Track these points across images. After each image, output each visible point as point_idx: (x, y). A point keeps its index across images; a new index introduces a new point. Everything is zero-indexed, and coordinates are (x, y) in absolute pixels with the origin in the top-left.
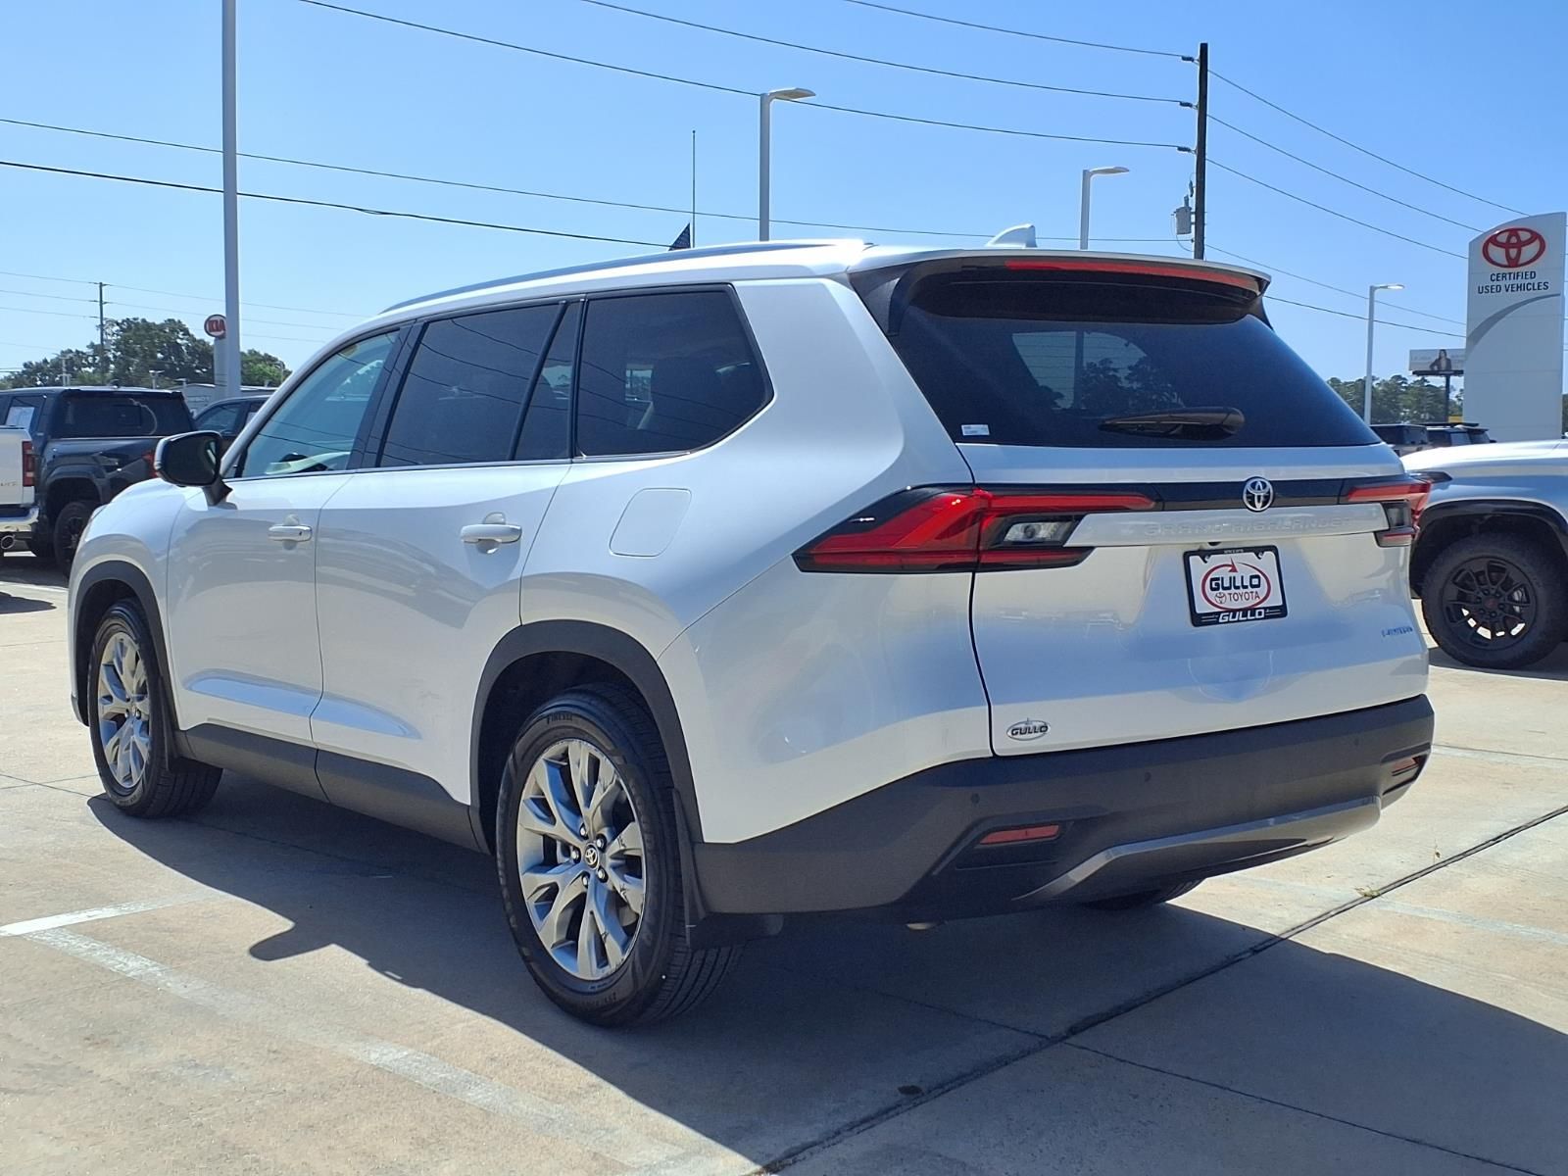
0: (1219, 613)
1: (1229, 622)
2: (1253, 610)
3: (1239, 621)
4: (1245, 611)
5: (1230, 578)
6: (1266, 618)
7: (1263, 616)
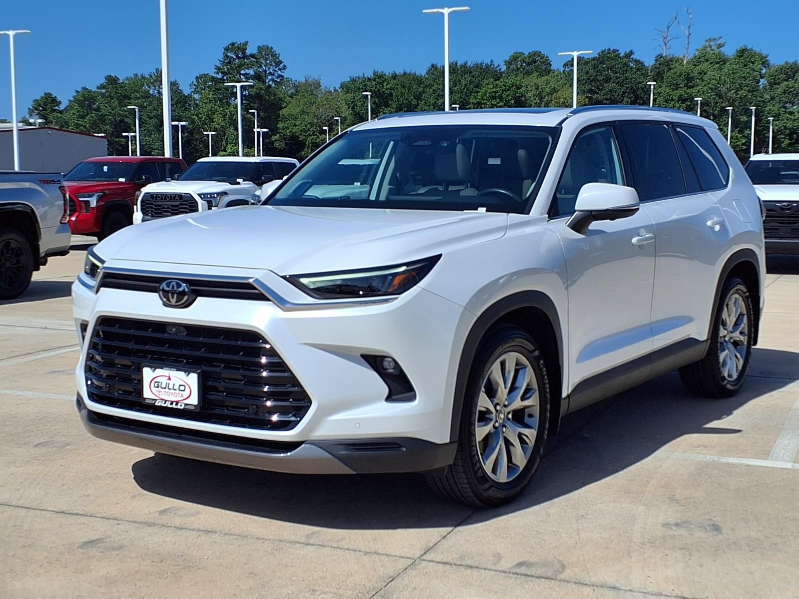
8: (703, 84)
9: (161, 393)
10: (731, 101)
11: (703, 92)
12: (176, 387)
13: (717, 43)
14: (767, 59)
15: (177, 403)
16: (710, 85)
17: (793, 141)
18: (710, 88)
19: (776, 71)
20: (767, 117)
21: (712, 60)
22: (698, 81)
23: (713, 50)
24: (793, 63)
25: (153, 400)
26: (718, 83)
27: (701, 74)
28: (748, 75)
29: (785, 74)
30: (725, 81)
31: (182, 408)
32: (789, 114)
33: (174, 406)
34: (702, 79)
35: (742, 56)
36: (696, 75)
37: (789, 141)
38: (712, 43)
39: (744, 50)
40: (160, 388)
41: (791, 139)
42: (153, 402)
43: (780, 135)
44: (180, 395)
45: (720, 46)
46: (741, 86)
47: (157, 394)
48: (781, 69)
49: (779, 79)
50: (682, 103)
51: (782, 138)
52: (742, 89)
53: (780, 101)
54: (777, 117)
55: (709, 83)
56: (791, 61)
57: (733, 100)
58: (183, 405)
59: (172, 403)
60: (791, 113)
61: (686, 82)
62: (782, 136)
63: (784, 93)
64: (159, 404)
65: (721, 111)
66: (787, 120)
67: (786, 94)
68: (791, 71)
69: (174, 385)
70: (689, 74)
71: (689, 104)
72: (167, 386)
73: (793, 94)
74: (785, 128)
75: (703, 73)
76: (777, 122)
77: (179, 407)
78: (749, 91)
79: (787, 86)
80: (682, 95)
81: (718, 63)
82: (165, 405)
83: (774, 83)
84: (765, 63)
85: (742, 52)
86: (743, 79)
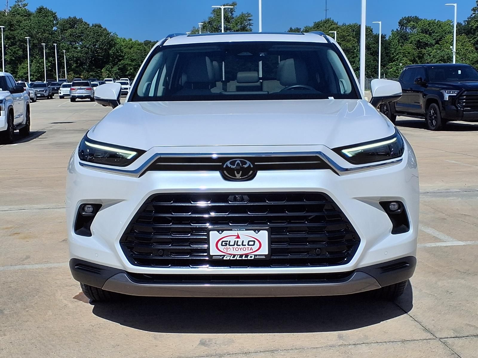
8: (20, 28)
9: (229, 250)
10: (39, 40)
11: (21, 33)
12: (246, 243)
13: (23, 3)
14: (56, 14)
15: (247, 256)
16: (25, 30)
17: (79, 65)
18: (25, 31)
19: (64, 23)
20: (62, 50)
21: (22, 14)
22: (17, 26)
23: (21, 8)
24: (73, 17)
25: (221, 256)
26: (30, 28)
27: (18, 22)
28: (48, 24)
29: (69, 24)
30: (34, 27)
31: (253, 258)
32: (74, 48)
33: (244, 258)
34: (19, 26)
35: (41, 12)
36: (15, 23)
37: (76, 65)
38: (20, 3)
39: (41, 8)
40: (228, 246)
41: (77, 63)
42: (221, 258)
43: (71, 61)
44: (249, 249)
45: (25, 5)
46: (44, 31)
47: (225, 251)
48: (67, 21)
49: (66, 27)
50: (8, 40)
51: (72, 63)
52: (45, 33)
53: (68, 40)
54: (67, 50)
55: (24, 28)
56: (72, 17)
57: (40, 39)
58: (253, 256)
59: (241, 256)
60: (76, 48)
61: (9, 27)
62: (72, 62)
63: (71, 35)
64: (228, 258)
65: (33, 46)
66: (74, 52)
67: (72, 36)
68: (72, 23)
69: (243, 241)
70: (11, 22)
71: (13, 41)
72: (236, 243)
73: (76, 36)
74: (73, 56)
75: (19, 22)
76: (68, 53)
77: (249, 258)
78: (49, 34)
79: (72, 32)
80: (8, 35)
81: (26, 16)
82: (235, 258)
83: (63, 30)
84: (55, 17)
85: (41, 10)
86: (45, 27)
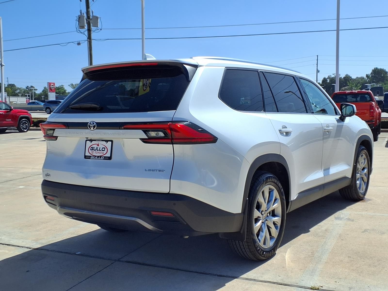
0: (91, 156)
1: (93, 159)
2: (101, 157)
3: (96, 159)
4: (98, 157)
5: (97, 148)
6: (104, 159)
7: (103, 159)
